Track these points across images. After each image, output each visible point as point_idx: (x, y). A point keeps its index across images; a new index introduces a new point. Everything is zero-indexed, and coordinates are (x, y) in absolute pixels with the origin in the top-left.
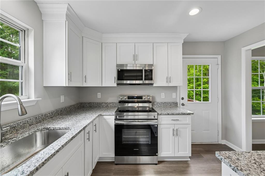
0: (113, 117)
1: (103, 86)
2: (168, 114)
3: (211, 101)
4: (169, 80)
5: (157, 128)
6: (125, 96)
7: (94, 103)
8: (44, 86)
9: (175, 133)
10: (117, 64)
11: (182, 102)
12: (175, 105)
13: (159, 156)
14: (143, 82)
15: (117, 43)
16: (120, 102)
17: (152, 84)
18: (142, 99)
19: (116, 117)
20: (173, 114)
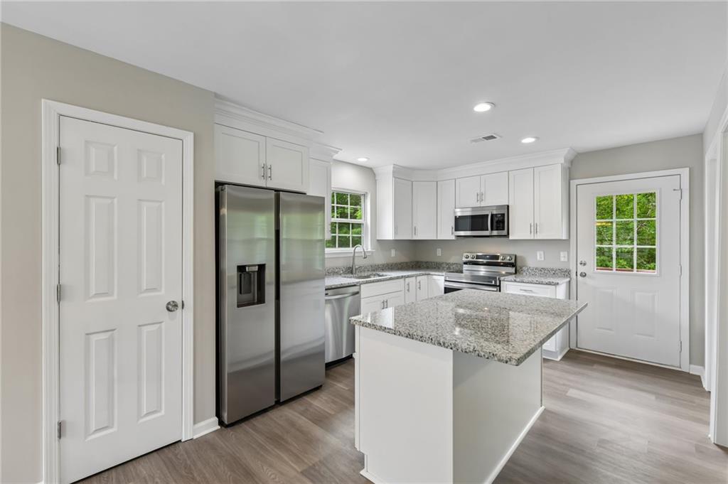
0: (444, 279)
1: (439, 238)
2: (515, 281)
7: (432, 263)
8: (378, 238)
11: (581, 269)
14: (489, 233)
15: (455, 179)
17: (507, 236)
18: (498, 259)
20: (523, 282)
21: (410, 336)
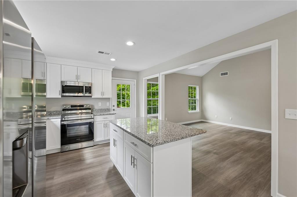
0: (60, 120)
2: (101, 115)
3: (131, 107)
4: (102, 94)
5: (93, 123)
6: (69, 105)
9: (105, 126)
10: (62, 80)
11: (113, 108)
12: (108, 110)
13: (95, 141)
14: (84, 95)
15: (61, 65)
16: (64, 110)
17: (91, 96)
18: (83, 107)
19: (62, 119)
20: (104, 115)
21: (183, 138)
